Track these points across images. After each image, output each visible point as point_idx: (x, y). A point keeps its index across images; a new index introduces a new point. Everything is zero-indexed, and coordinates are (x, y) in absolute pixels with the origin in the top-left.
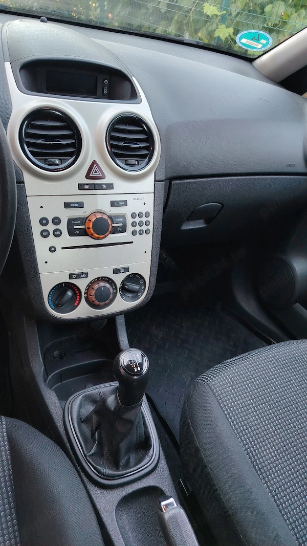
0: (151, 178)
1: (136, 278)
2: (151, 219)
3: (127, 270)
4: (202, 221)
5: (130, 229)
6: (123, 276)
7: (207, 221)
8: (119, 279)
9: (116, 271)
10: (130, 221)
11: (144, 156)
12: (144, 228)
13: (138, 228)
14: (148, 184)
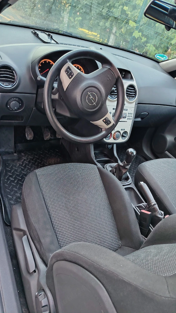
0: (135, 103)
1: (126, 132)
2: (132, 115)
3: (124, 130)
4: (140, 118)
5: (127, 117)
6: (123, 131)
7: (142, 119)
8: (122, 132)
9: (122, 130)
10: (127, 115)
11: (134, 97)
12: (130, 118)
13: (129, 118)
14: (133, 105)
